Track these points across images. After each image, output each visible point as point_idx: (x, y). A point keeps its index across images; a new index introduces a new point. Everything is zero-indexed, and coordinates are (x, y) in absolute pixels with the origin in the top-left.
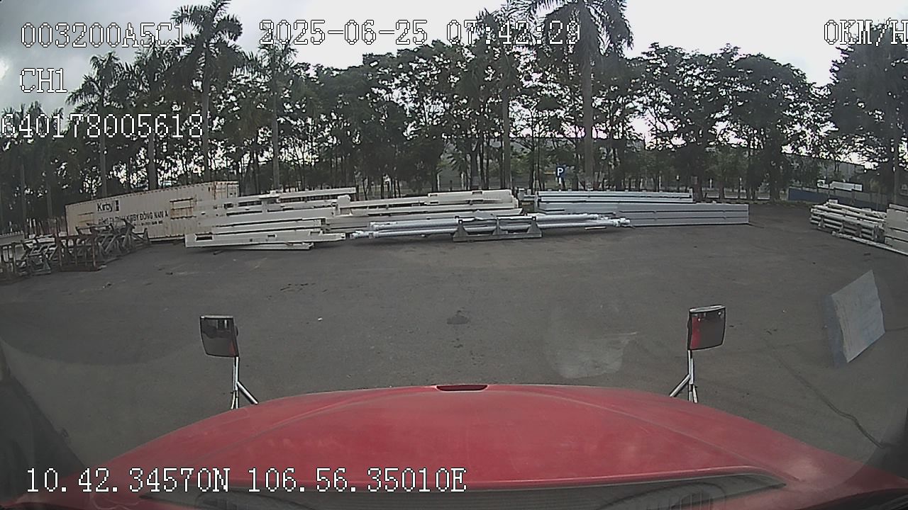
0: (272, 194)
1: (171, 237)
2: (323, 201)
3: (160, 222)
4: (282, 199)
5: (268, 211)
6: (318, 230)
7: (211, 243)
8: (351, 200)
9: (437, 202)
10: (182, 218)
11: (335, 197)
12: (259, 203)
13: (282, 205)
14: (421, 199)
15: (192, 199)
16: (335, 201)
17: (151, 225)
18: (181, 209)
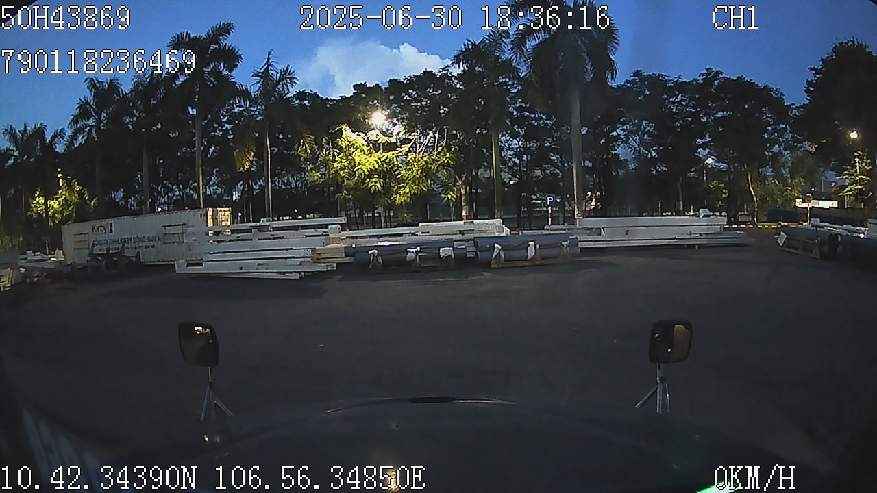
0: (263, 222)
1: (163, 261)
2: (313, 230)
3: (153, 246)
4: (273, 228)
5: (259, 239)
6: (309, 259)
7: (201, 269)
8: (343, 230)
9: (428, 233)
10: (174, 243)
11: (326, 226)
12: (249, 231)
13: (273, 233)
14: (413, 229)
15: (184, 224)
16: (325, 230)
17: (145, 249)
18: (174, 234)
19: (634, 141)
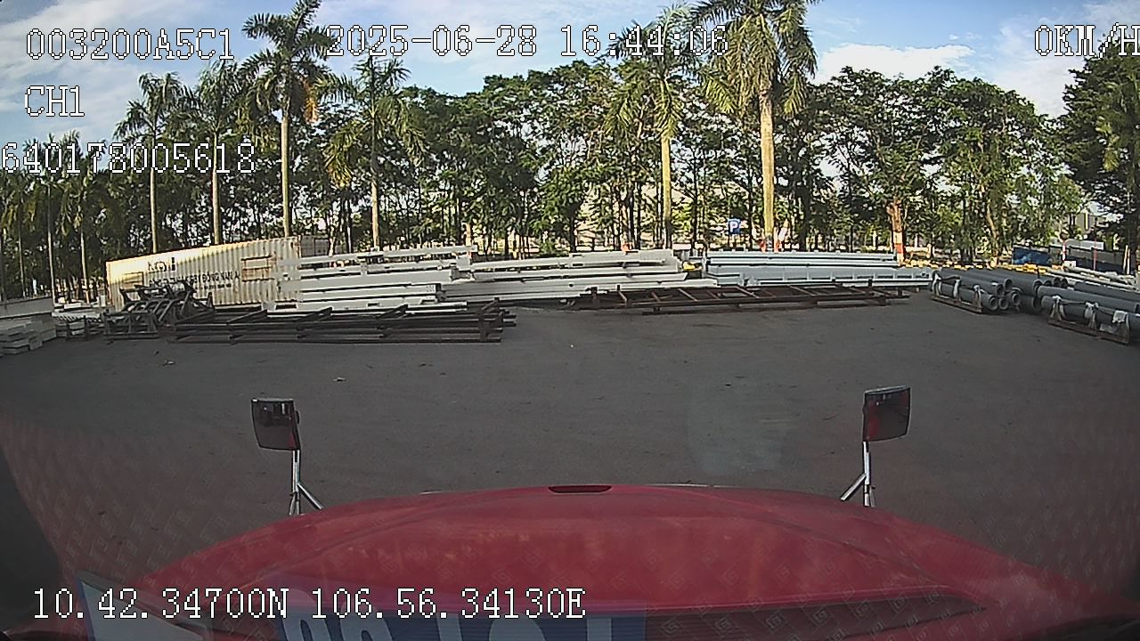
1: (241, 304)
2: (437, 261)
3: (229, 285)
5: (369, 273)
6: (433, 297)
8: (473, 261)
10: (256, 280)
11: (453, 256)
12: (356, 263)
13: (387, 265)
14: (561, 260)
16: (452, 261)
17: (218, 289)
18: (256, 269)
19: (842, 155)
